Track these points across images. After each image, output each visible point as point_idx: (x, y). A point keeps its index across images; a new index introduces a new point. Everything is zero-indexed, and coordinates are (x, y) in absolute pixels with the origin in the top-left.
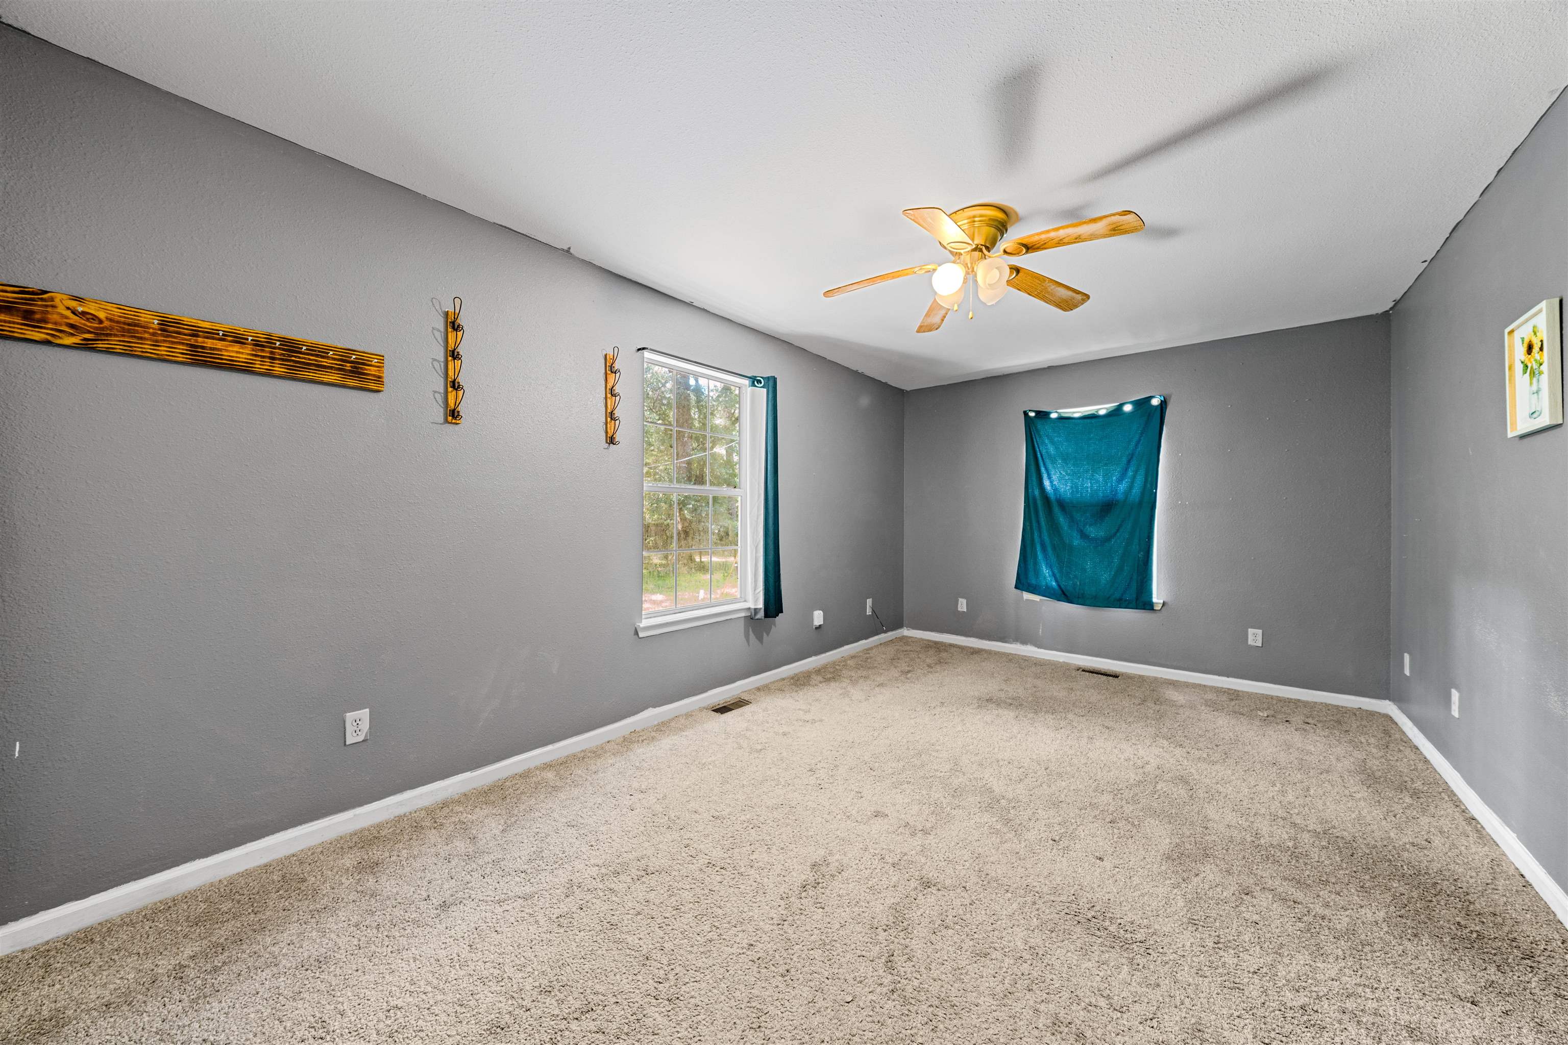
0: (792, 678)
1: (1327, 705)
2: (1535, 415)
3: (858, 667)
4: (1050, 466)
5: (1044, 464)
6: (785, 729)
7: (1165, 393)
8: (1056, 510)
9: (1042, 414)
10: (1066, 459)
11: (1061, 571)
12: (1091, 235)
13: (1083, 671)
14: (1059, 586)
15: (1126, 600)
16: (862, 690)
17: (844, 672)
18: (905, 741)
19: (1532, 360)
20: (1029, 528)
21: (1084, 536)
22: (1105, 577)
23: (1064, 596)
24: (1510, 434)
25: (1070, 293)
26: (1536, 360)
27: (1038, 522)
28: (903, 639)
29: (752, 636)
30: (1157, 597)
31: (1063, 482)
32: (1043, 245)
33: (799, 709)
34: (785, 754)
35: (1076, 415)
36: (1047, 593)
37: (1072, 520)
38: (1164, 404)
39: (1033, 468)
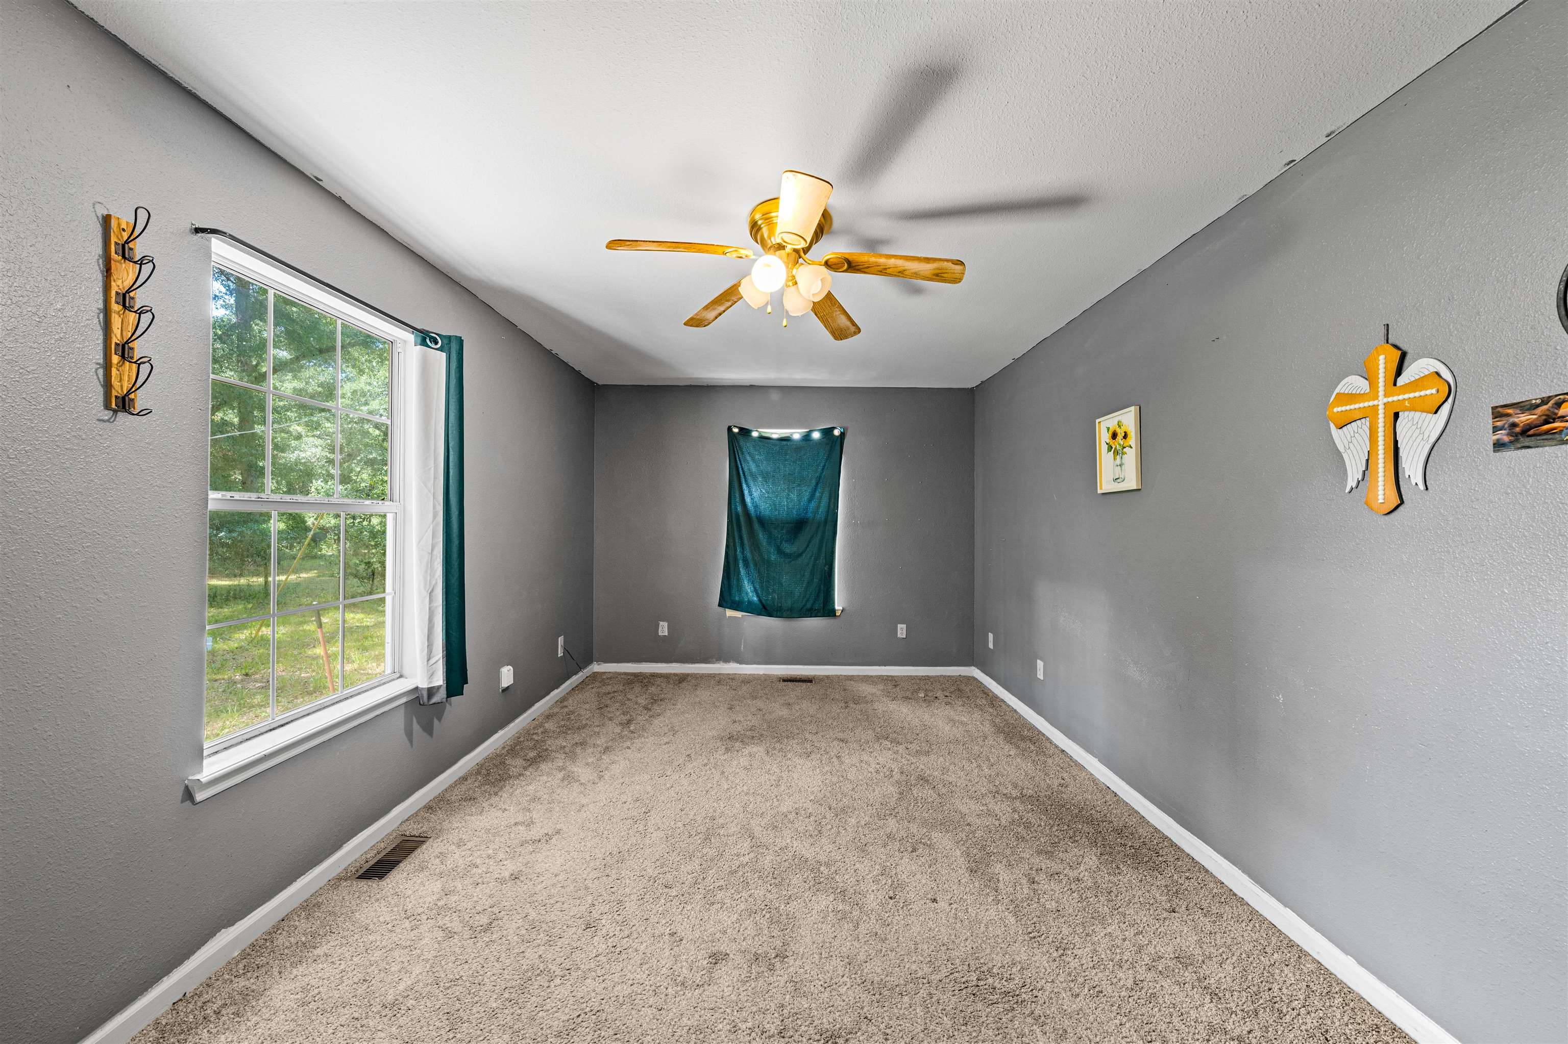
0: (478, 773)
1: (945, 677)
2: (1118, 481)
3: (564, 731)
4: (751, 483)
5: (746, 481)
6: (511, 867)
7: (845, 425)
8: (757, 526)
9: (745, 431)
10: (766, 477)
11: (762, 587)
12: (915, 273)
13: (784, 681)
14: (760, 601)
15: (815, 610)
16: (587, 764)
17: (549, 742)
18: (680, 824)
19: (1116, 443)
20: (732, 544)
21: (780, 552)
22: (798, 590)
23: (765, 609)
24: (1099, 491)
25: (848, 323)
26: (1120, 444)
27: (741, 538)
28: (595, 676)
29: (416, 727)
30: (838, 607)
31: (763, 499)
32: (866, 268)
33: (516, 824)
34: (533, 915)
35: (775, 436)
36: (750, 608)
37: (770, 537)
38: (843, 435)
39: (736, 484)
